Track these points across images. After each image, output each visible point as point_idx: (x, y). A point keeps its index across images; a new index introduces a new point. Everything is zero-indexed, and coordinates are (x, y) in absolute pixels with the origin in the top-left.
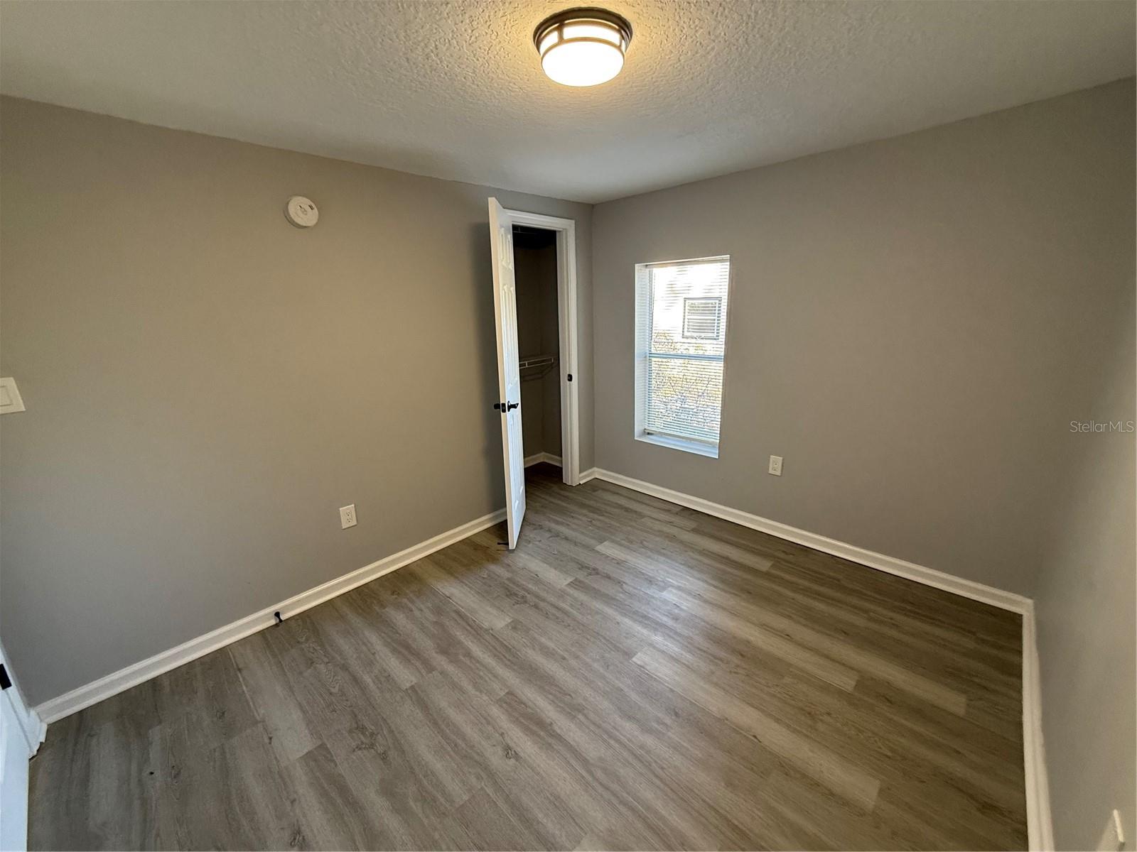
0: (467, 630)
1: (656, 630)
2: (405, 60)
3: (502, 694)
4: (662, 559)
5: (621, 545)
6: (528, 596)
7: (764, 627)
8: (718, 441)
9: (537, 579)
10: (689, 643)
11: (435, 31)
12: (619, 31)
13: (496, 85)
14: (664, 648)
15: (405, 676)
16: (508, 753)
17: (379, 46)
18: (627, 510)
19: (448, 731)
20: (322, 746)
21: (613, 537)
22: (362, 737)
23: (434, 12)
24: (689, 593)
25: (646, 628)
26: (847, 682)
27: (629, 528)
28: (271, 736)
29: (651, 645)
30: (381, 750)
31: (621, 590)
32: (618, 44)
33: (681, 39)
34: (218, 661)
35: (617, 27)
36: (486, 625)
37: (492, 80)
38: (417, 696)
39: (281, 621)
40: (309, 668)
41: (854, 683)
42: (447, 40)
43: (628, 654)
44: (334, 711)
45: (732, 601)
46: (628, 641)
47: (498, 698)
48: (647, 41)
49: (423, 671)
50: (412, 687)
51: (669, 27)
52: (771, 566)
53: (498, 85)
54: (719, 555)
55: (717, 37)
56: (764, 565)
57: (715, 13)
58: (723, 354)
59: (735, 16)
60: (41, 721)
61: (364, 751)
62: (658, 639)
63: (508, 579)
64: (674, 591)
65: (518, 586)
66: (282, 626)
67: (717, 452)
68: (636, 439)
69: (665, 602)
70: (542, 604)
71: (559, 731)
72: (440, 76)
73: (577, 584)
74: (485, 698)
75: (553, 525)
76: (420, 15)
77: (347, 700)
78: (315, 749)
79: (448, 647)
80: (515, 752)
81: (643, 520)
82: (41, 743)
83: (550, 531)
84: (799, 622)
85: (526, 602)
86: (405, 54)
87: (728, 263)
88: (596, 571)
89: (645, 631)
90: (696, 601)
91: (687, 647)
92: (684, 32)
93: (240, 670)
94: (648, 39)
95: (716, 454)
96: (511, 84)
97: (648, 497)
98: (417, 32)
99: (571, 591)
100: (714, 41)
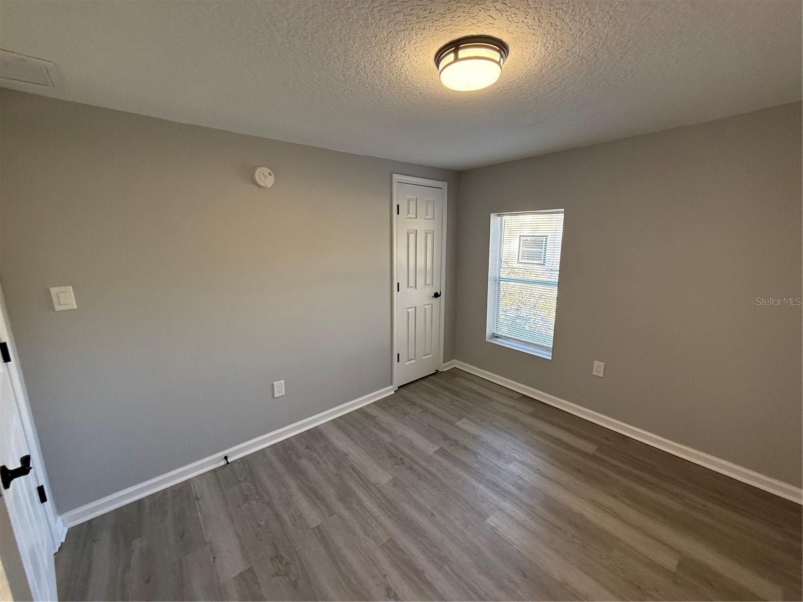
0: (359, 483)
1: (504, 497)
2: (342, 76)
3: (385, 540)
4: (508, 436)
5: (475, 423)
6: (405, 459)
7: (593, 502)
8: (552, 346)
9: (411, 445)
10: (533, 512)
11: (365, 55)
12: (499, 52)
13: (403, 91)
14: (512, 514)
15: (313, 517)
16: (389, 593)
17: (325, 66)
18: (479, 394)
19: (343, 568)
20: (250, 570)
21: (470, 416)
22: (280, 566)
23: (366, 42)
24: (530, 467)
25: (496, 494)
26: (670, 562)
27: (482, 410)
28: (215, 556)
29: (501, 510)
30: (293, 578)
31: (476, 460)
32: (498, 60)
33: (545, 55)
34: (183, 491)
35: (498, 48)
36: (373, 480)
37: (401, 88)
38: (321, 535)
39: (228, 463)
40: (245, 503)
41: (676, 562)
42: (373, 62)
43: (483, 516)
44: (261, 540)
45: (566, 478)
46: (483, 505)
47: (382, 543)
48: (519, 57)
49: (326, 513)
50: (318, 527)
51: (538, 47)
52: (596, 450)
53: (405, 91)
54: (552, 437)
55: (573, 53)
56: (590, 448)
57: (575, 36)
58: (557, 281)
59: (590, 38)
60: (64, 525)
61: (281, 577)
62: (506, 505)
63: (390, 443)
64: (518, 464)
65: (397, 449)
66: (228, 466)
67: (551, 355)
68: (487, 340)
69: (512, 473)
70: (416, 467)
71: (428, 578)
72: (365, 86)
73: (442, 452)
74: (372, 542)
75: (424, 403)
76: (356, 45)
77: (270, 532)
78: (246, 571)
79: (345, 496)
80: (395, 593)
81: (492, 403)
82: (62, 543)
83: (421, 407)
84: (624, 502)
85: (403, 463)
86: (343, 71)
87: (563, 214)
88: (456, 443)
89: (496, 498)
90: (536, 475)
91: (531, 514)
92: (548, 50)
93: (197, 499)
94: (520, 56)
95: (549, 356)
96: (414, 91)
97: (495, 385)
98: (353, 56)
99: (437, 457)
100: (570, 56)
